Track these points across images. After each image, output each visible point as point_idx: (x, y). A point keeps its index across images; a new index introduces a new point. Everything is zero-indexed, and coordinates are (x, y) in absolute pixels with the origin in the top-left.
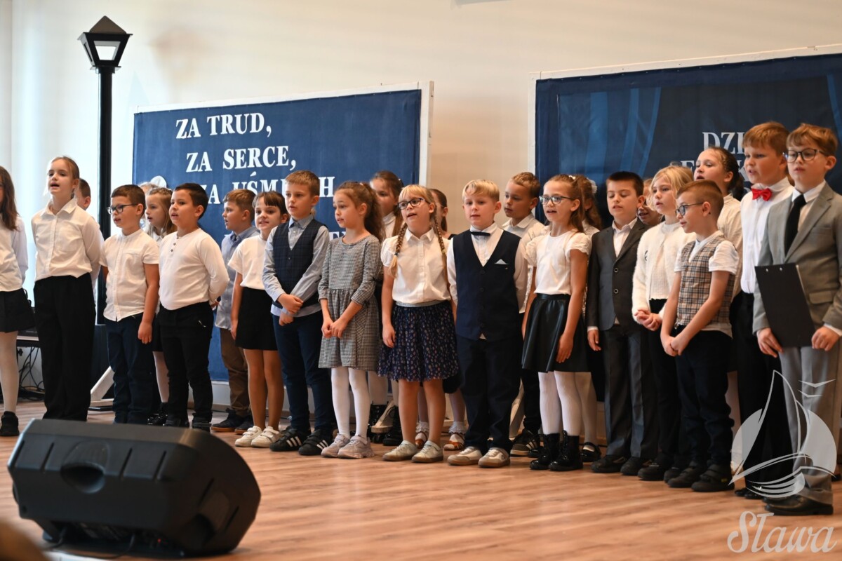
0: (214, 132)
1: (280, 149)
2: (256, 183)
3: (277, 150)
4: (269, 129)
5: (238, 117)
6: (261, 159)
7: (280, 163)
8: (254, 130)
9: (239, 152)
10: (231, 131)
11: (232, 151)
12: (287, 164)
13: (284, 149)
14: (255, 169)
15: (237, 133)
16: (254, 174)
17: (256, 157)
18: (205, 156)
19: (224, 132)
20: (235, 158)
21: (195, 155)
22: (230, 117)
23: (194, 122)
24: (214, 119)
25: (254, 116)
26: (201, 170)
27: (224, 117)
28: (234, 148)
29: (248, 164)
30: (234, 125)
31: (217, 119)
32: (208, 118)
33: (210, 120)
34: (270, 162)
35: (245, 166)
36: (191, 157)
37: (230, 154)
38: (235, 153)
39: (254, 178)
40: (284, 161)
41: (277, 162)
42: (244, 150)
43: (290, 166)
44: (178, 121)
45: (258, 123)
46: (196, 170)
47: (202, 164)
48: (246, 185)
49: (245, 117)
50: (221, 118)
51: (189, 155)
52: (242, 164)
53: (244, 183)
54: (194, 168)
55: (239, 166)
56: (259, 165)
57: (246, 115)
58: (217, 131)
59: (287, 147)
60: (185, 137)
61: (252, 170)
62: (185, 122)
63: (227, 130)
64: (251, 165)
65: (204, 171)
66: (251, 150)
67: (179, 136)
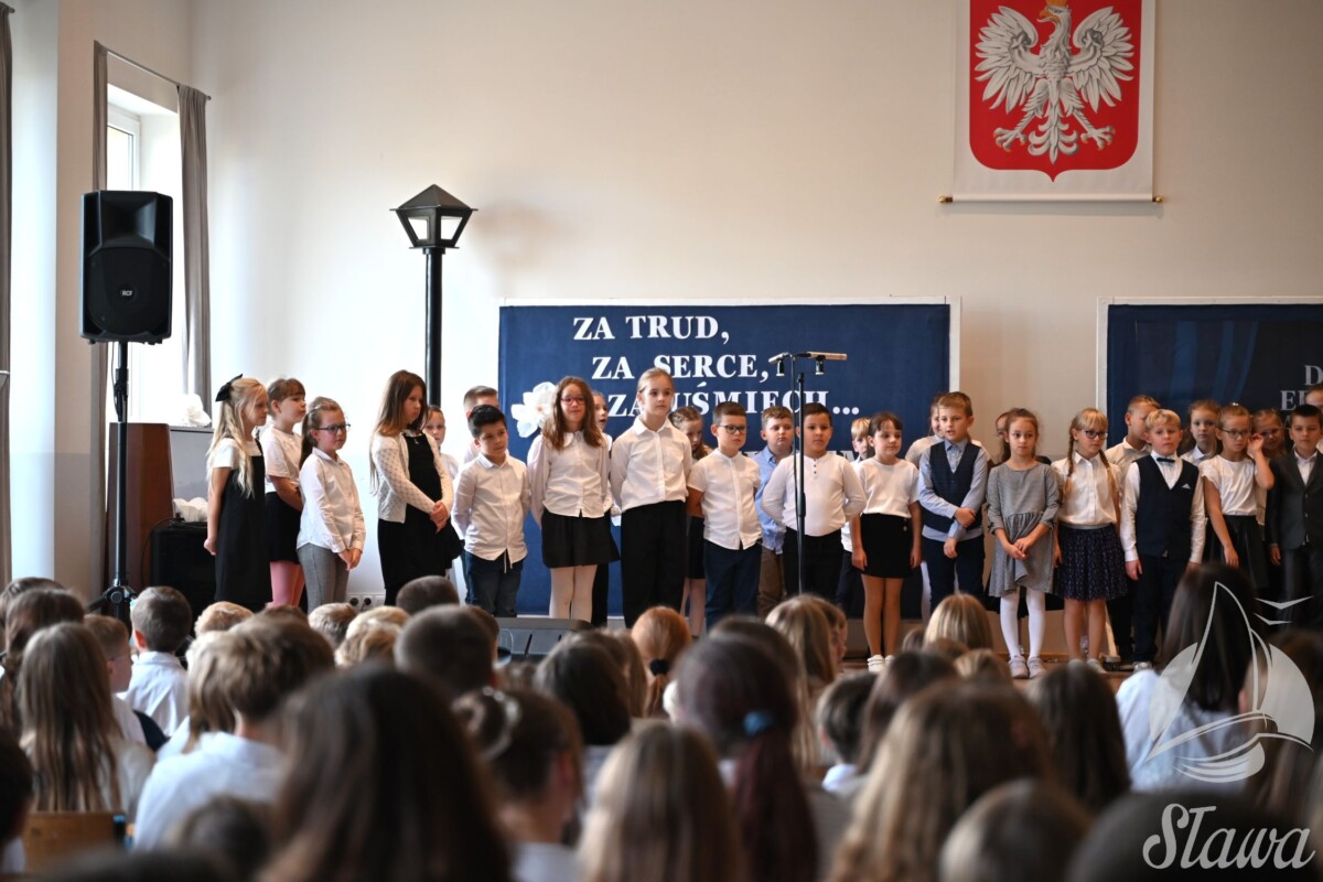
0: (636, 334)
1: (744, 358)
2: (706, 395)
3: (738, 360)
4: (725, 335)
5: (677, 321)
6: (713, 368)
7: (744, 373)
8: (701, 334)
9: (678, 359)
10: (665, 334)
11: (668, 358)
12: (755, 375)
13: (750, 360)
14: (705, 378)
15: (673, 337)
16: (703, 384)
17: (702, 365)
18: (623, 361)
19: (653, 334)
20: (672, 364)
21: (606, 361)
22: (664, 321)
23: (603, 321)
24: (636, 320)
25: (701, 320)
26: (616, 377)
27: (653, 319)
28: (671, 354)
29: (693, 373)
30: (669, 328)
31: (641, 320)
32: (627, 319)
33: (631, 321)
34: (728, 372)
35: (688, 375)
36: (598, 362)
37: (663, 360)
38: (672, 361)
39: (702, 389)
40: (750, 372)
41: (739, 372)
42: (687, 358)
43: (761, 378)
44: (576, 320)
45: (707, 328)
46: (609, 376)
47: (618, 371)
48: (691, 398)
49: (687, 321)
50: (648, 320)
51: (595, 360)
52: (683, 372)
53: (687, 395)
54: (605, 373)
55: (678, 374)
56: (710, 374)
57: (689, 319)
58: (641, 333)
59: (754, 357)
60: (589, 337)
61: (700, 380)
62: (588, 321)
63: (658, 333)
64: (698, 374)
65: (621, 378)
66: (698, 359)
67: (579, 336)
